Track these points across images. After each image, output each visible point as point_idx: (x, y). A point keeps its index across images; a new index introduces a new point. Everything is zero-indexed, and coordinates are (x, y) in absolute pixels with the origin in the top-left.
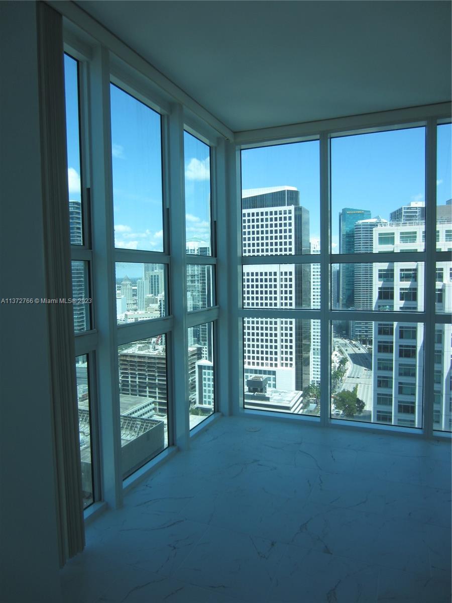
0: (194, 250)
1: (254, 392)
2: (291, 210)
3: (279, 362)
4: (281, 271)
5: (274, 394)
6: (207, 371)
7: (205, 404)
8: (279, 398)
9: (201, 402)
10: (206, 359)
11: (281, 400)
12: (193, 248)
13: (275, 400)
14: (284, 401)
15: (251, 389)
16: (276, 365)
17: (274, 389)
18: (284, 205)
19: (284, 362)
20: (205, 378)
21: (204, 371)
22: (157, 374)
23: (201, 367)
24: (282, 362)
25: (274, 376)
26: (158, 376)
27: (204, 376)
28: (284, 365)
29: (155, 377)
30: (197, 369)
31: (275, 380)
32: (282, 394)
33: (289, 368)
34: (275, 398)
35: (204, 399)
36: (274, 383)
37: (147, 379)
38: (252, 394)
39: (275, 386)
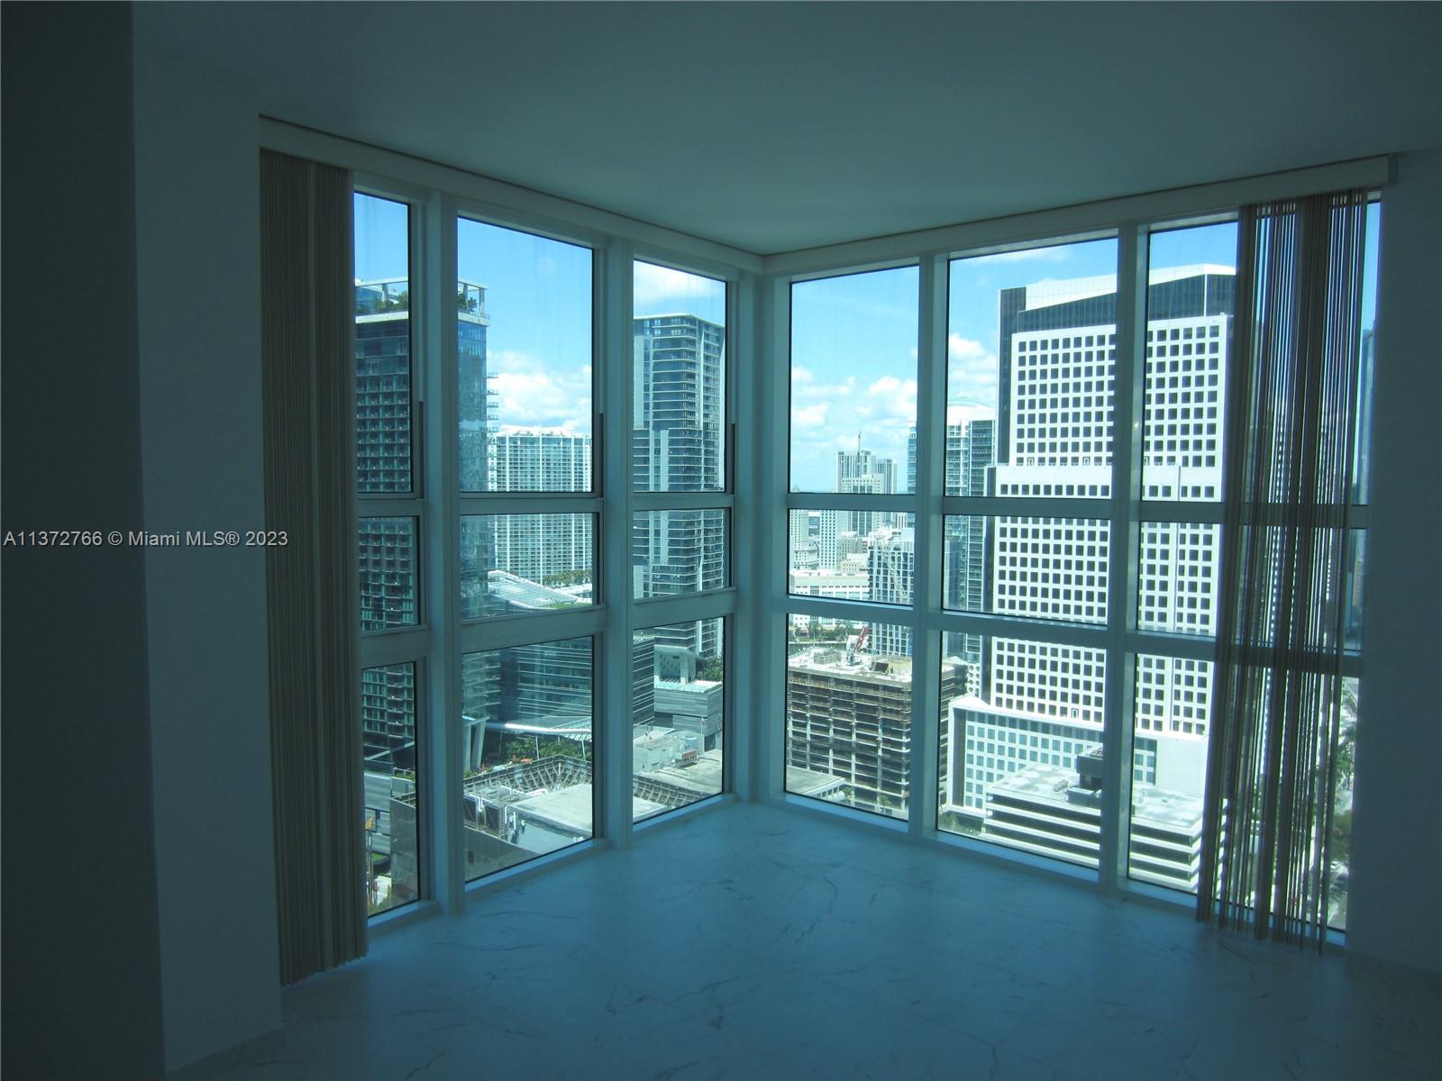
0: (959, 428)
1: (1095, 790)
2: (1218, 327)
3: (1166, 718)
4: (1182, 485)
5: (1146, 799)
6: (976, 725)
7: (969, 804)
8: (1160, 810)
9: (958, 799)
10: (977, 695)
11: (1166, 818)
12: (956, 424)
13: (1149, 814)
14: (1176, 819)
15: (1088, 778)
16: (1159, 725)
17: (1149, 786)
18: (1200, 313)
19: (1182, 718)
20: (971, 742)
21: (968, 723)
22: (854, 722)
23: (961, 715)
24: (1176, 718)
25: (1152, 754)
26: (859, 726)
27: (968, 737)
28: (1181, 726)
29: (851, 727)
30: (951, 719)
31: (1153, 762)
32: (1171, 801)
33: (1193, 736)
34: (1150, 809)
35: (966, 794)
36: (1151, 769)
37: (831, 731)
38: (1089, 792)
39: (1152, 778)
